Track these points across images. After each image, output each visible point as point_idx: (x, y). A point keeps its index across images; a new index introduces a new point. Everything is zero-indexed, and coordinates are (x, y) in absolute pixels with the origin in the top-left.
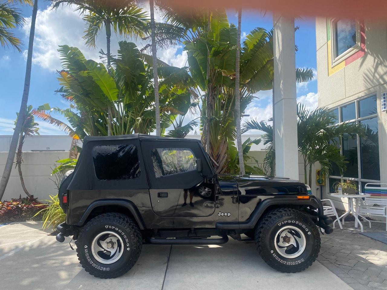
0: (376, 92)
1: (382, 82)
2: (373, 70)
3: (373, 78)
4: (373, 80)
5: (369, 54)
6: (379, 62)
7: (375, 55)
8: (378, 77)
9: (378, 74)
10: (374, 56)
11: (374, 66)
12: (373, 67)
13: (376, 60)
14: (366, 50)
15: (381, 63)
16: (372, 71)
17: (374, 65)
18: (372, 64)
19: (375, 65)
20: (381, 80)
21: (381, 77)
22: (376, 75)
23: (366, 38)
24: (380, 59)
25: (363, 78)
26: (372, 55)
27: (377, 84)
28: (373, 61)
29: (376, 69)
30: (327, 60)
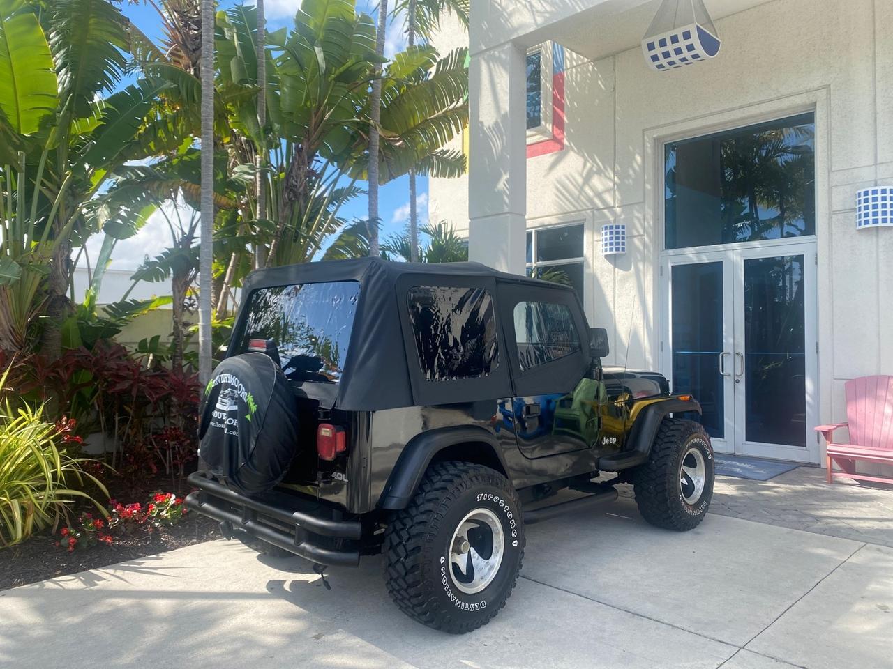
0: (585, 220)
1: (601, 206)
2: (580, 181)
3: (580, 193)
4: (579, 198)
5: (573, 150)
6: (595, 169)
7: (586, 154)
8: (591, 194)
9: (592, 189)
10: (583, 156)
11: (584, 175)
12: (581, 175)
13: (589, 165)
14: (566, 142)
15: (599, 172)
16: (577, 183)
17: (583, 171)
18: (580, 169)
19: (585, 172)
20: (597, 201)
21: (599, 195)
22: (587, 189)
23: (566, 120)
24: (597, 164)
25: (554, 190)
26: (580, 152)
27: (590, 207)
28: (581, 166)
29: (587, 180)
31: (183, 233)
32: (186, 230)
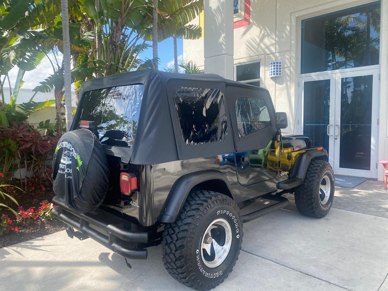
0: (261, 60)
1: (268, 53)
2: (258, 40)
3: (258, 47)
4: (258, 49)
5: (255, 25)
6: (266, 34)
7: (261, 27)
8: (264, 47)
9: (264, 44)
10: (260, 28)
11: (260, 37)
12: (258, 37)
13: (263, 32)
14: (251, 21)
15: (268, 35)
16: (256, 41)
17: (259, 36)
18: (258, 34)
19: (261, 35)
20: (266, 50)
21: (268, 47)
22: (262, 45)
23: (251, 9)
24: (267, 31)
25: (245, 46)
26: (258, 26)
27: (263, 53)
28: (259, 33)
29: (262, 40)
30: (199, 22)
31: (59, 67)
32: (61, 66)
